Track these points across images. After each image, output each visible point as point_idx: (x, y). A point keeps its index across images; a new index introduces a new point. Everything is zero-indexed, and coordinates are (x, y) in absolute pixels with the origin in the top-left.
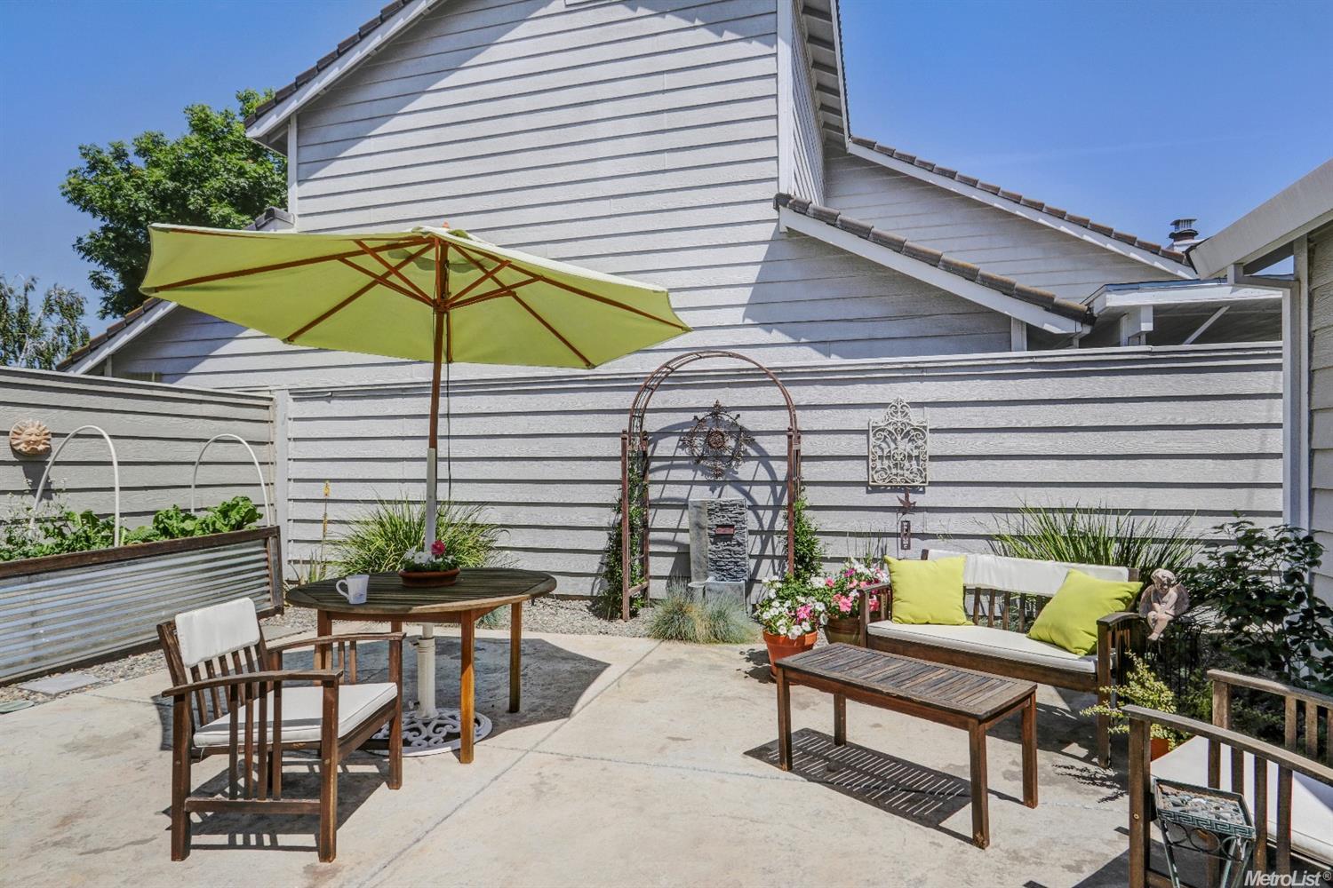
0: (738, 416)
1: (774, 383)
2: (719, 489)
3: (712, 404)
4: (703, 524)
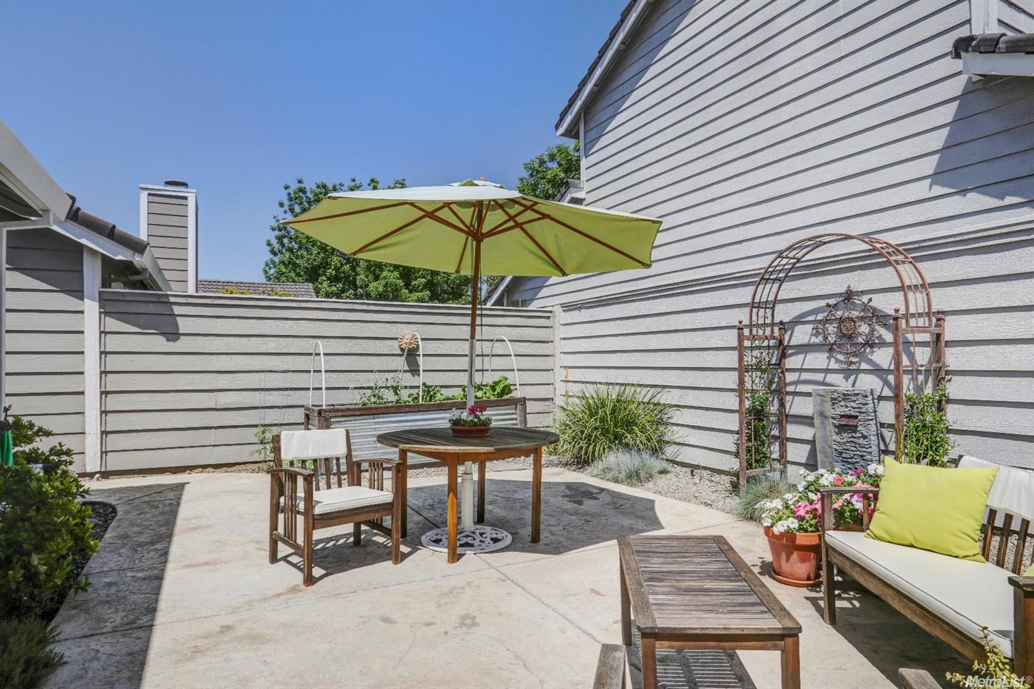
0: (870, 300)
1: (888, 263)
2: (853, 377)
3: (843, 289)
4: (827, 414)
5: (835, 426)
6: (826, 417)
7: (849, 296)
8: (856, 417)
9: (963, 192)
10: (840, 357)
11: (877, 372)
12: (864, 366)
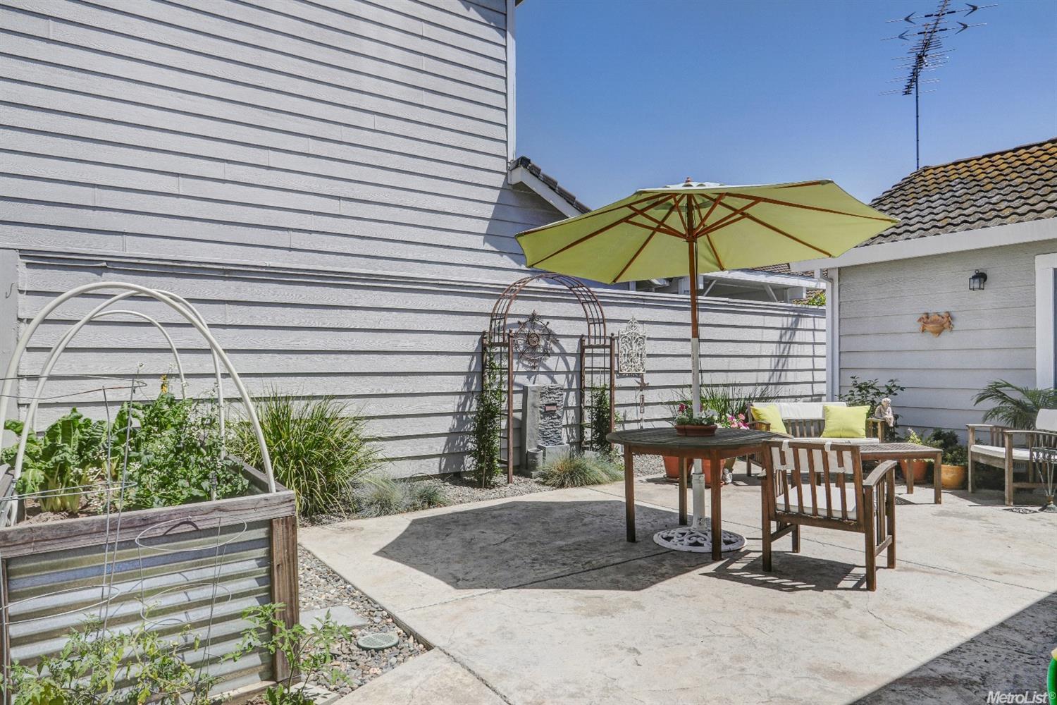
0: (548, 323)
2: (533, 377)
3: (530, 313)
4: (537, 404)
5: (541, 412)
6: (535, 407)
7: (533, 318)
8: (555, 404)
9: (501, 253)
10: (526, 363)
11: (547, 373)
12: (541, 369)
